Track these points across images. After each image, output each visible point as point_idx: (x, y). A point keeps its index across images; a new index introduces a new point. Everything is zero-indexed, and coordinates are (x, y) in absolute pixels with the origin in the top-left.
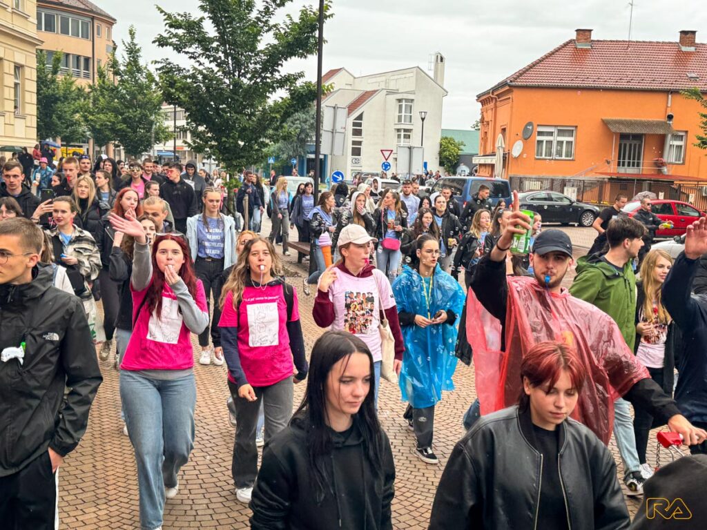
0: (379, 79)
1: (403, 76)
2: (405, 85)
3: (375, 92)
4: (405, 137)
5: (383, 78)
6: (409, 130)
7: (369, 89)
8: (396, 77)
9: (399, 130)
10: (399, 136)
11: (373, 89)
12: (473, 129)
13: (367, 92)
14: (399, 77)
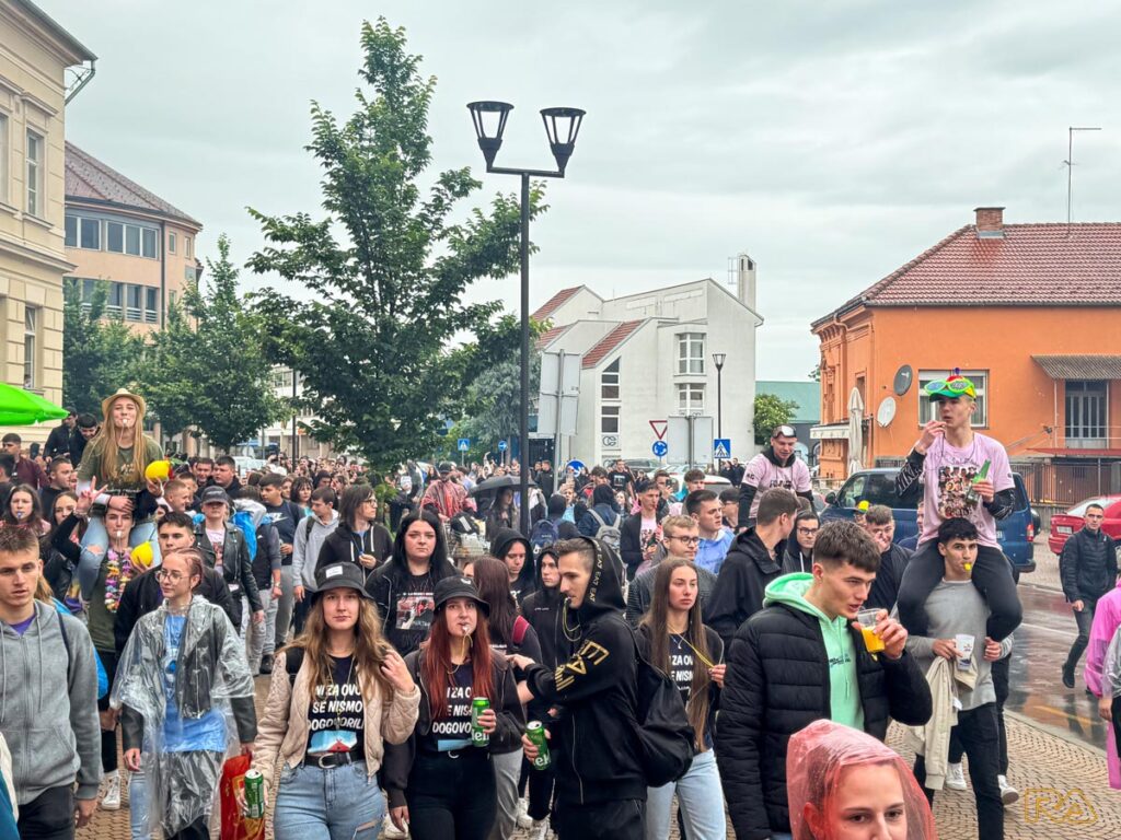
0: (646, 302)
1: (687, 295)
2: (691, 310)
3: (639, 322)
4: (694, 396)
5: (652, 301)
6: (701, 386)
7: (629, 318)
8: (673, 297)
9: (682, 386)
10: (683, 396)
11: (635, 319)
12: (813, 380)
13: (624, 324)
14: (679, 296)
